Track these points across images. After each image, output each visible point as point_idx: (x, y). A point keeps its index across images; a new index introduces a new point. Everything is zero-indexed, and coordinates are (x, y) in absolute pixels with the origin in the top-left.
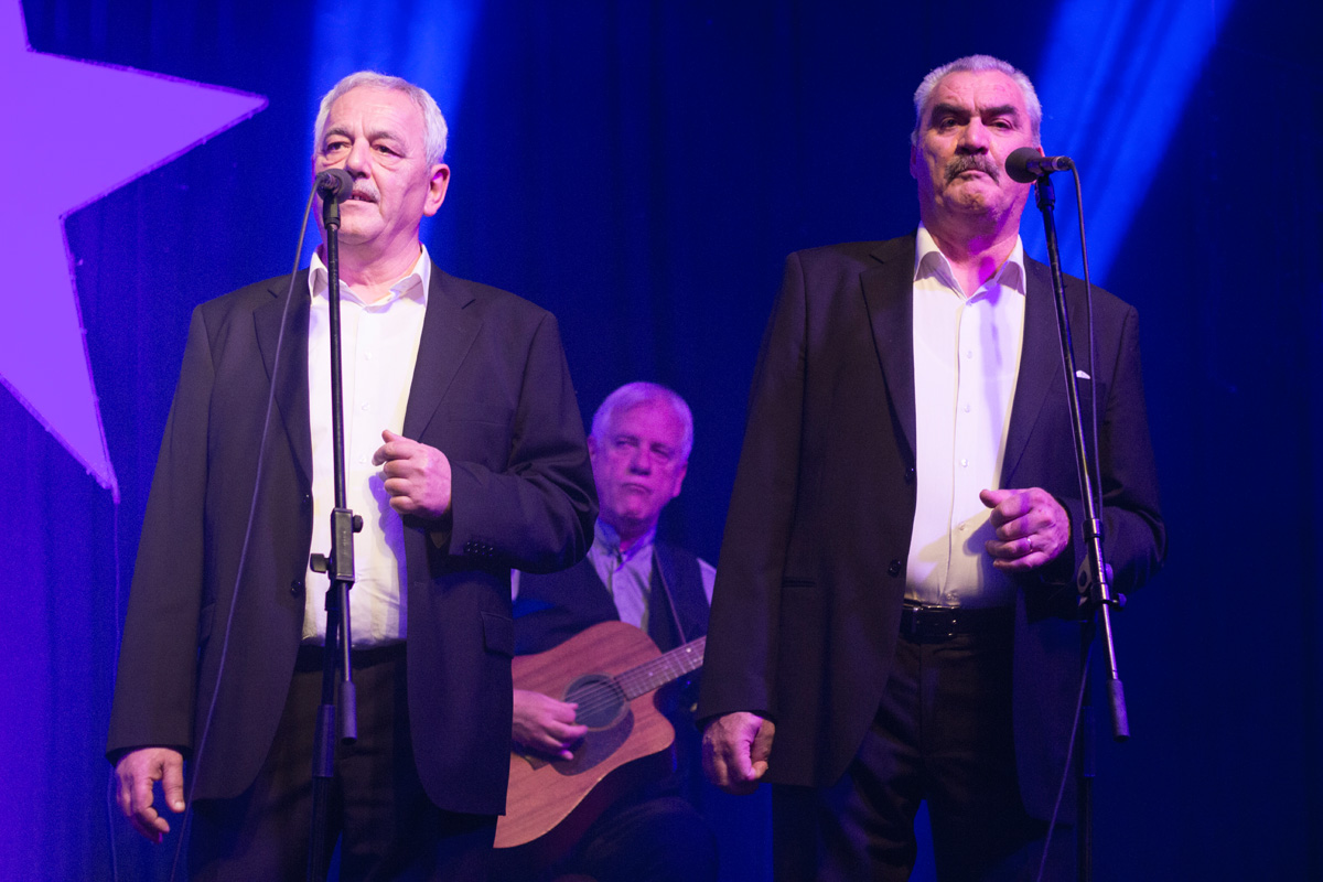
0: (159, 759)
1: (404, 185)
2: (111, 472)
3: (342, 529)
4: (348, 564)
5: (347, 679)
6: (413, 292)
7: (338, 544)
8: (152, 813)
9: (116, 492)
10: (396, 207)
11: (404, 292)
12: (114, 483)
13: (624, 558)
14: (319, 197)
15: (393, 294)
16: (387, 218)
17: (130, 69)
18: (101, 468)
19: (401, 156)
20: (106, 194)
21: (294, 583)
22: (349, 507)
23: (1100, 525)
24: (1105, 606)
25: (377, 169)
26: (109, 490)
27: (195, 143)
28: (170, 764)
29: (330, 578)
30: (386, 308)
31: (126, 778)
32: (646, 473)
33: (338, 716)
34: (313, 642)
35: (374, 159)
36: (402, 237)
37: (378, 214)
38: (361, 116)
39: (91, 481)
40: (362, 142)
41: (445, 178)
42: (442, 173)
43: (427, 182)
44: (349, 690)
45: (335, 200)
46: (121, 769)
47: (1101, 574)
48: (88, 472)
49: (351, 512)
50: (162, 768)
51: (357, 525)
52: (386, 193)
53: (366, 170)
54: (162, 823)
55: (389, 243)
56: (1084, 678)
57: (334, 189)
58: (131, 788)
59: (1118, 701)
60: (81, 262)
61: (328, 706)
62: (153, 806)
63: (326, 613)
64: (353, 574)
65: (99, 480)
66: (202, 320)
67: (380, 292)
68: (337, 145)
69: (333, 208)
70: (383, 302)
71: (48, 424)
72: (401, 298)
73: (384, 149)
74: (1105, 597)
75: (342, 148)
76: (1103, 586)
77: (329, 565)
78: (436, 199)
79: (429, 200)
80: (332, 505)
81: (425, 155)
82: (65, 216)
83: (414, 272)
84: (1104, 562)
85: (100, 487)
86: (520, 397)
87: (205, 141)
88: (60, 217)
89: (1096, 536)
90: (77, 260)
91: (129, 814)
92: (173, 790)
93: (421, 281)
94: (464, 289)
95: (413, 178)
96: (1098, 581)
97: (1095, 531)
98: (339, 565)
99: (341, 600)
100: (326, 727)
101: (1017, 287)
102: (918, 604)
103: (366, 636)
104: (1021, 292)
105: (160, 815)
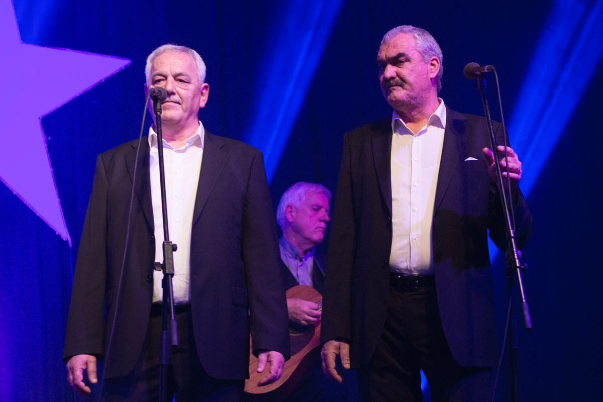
0: (85, 360)
1: (191, 96)
2: (67, 233)
3: (168, 250)
4: (171, 266)
5: (173, 318)
6: (197, 143)
8: (82, 384)
9: (70, 242)
10: (189, 106)
11: (193, 142)
12: (69, 237)
14: (151, 100)
15: (188, 144)
16: (185, 111)
17: (68, 49)
18: (63, 232)
19: (189, 83)
20: (60, 107)
21: (148, 277)
22: (170, 240)
24: (518, 269)
25: (179, 89)
26: (67, 241)
27: (99, 82)
28: (90, 362)
29: (163, 273)
30: (184, 151)
31: (70, 368)
33: (170, 339)
34: (157, 304)
35: (177, 86)
36: (191, 119)
37: (181, 109)
38: (169, 66)
39: (59, 237)
40: (170, 78)
41: (207, 90)
42: (206, 87)
43: (200, 93)
44: (174, 324)
45: (159, 101)
46: (69, 365)
47: (515, 255)
48: (57, 234)
49: (171, 242)
50: (86, 363)
51: (174, 248)
52: (184, 100)
53: (175, 91)
54: (87, 389)
55: (186, 122)
56: (510, 302)
57: (158, 96)
58: (73, 373)
59: (526, 313)
60: (49, 138)
61: (165, 332)
62: (83, 381)
63: (162, 289)
64: (174, 270)
65: (62, 237)
66: (101, 161)
67: (182, 143)
68: (159, 81)
69: (158, 104)
70: (183, 148)
71: (38, 212)
72: (191, 146)
73: (181, 81)
74: (518, 265)
75: (162, 82)
77: (163, 267)
78: (204, 99)
79: (201, 100)
80: (163, 240)
81: (198, 81)
82: (41, 118)
83: (196, 134)
84: (517, 249)
85: (62, 240)
86: (248, 187)
87: (103, 81)
88: (39, 118)
89: (513, 237)
90: (47, 138)
91: (72, 385)
92: (92, 374)
93: (200, 138)
94: (219, 140)
95: (195, 92)
96: (515, 258)
97: (512, 235)
98: (167, 266)
99: (169, 283)
100: (164, 341)
101: (440, 126)
102: (400, 274)
103: (181, 300)
104: (442, 127)
105: (86, 385)
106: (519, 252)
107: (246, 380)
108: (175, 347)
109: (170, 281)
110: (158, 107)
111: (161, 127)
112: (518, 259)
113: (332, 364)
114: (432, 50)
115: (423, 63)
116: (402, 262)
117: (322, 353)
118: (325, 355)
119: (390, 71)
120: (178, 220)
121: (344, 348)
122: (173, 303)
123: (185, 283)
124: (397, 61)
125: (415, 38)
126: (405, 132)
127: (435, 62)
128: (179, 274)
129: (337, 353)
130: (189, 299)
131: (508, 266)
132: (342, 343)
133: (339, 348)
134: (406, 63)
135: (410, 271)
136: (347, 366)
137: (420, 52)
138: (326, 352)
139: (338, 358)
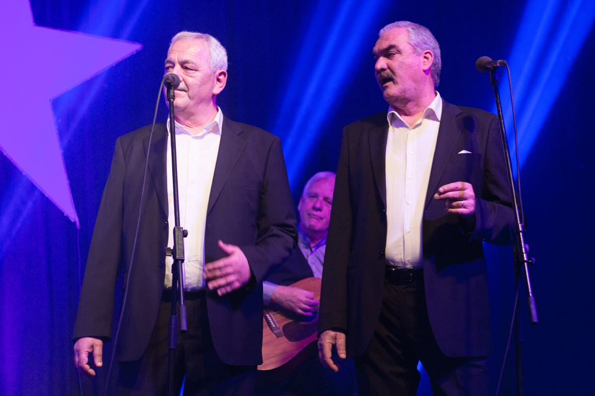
0: (91, 343)
2: (76, 214)
3: (179, 236)
4: (182, 252)
5: (182, 304)
6: (215, 130)
7: (177, 243)
8: (87, 367)
9: (78, 223)
11: (210, 130)
12: (77, 220)
13: (313, 249)
14: (165, 87)
15: (205, 130)
17: (80, 33)
18: (71, 213)
19: (196, 71)
20: (72, 89)
21: (160, 262)
22: (181, 226)
23: (522, 227)
24: (526, 263)
25: (185, 77)
26: (75, 223)
27: (109, 66)
28: (96, 345)
29: (173, 258)
30: (202, 137)
31: (77, 351)
32: (320, 210)
33: (178, 323)
35: (183, 73)
37: (187, 97)
39: (67, 218)
40: (178, 66)
41: (225, 76)
42: (223, 74)
43: (215, 79)
44: (183, 309)
45: (172, 88)
47: (523, 249)
48: (65, 215)
50: (92, 346)
54: (92, 371)
56: (517, 296)
57: (172, 82)
58: (79, 355)
59: (533, 307)
61: (174, 316)
62: (88, 364)
63: (172, 274)
64: (184, 256)
65: (70, 218)
66: (120, 145)
67: (199, 130)
68: (169, 68)
69: (172, 91)
70: (200, 134)
71: (47, 193)
72: (209, 133)
73: (187, 68)
74: (525, 259)
75: (171, 69)
76: (525, 254)
77: (173, 252)
78: (221, 86)
79: (216, 87)
81: (210, 68)
82: (52, 100)
83: (215, 120)
84: (525, 243)
85: (70, 221)
86: (264, 175)
87: (114, 65)
88: (50, 100)
89: (521, 232)
90: (58, 120)
91: (77, 367)
92: (97, 357)
93: (218, 125)
94: (238, 127)
95: (203, 79)
96: (523, 252)
97: (520, 230)
98: (177, 252)
99: (179, 268)
100: (173, 326)
101: (435, 119)
102: (394, 267)
103: (195, 286)
104: (437, 120)
105: (91, 368)
106: (527, 246)
107: (258, 366)
108: (184, 332)
109: (180, 267)
110: (172, 94)
111: (174, 113)
112: (526, 253)
113: (328, 354)
114: (426, 44)
115: (415, 55)
116: (396, 255)
117: (318, 343)
118: (321, 345)
119: (382, 63)
120: (193, 206)
121: (340, 339)
122: (183, 288)
123: (198, 269)
124: (388, 53)
125: (409, 31)
126: (401, 124)
127: (428, 55)
128: (193, 261)
129: (334, 343)
130: (203, 285)
131: (515, 260)
132: (338, 333)
133: (335, 338)
134: (397, 55)
135: (405, 264)
136: (343, 355)
137: (412, 45)
138: (323, 342)
139: (334, 349)
